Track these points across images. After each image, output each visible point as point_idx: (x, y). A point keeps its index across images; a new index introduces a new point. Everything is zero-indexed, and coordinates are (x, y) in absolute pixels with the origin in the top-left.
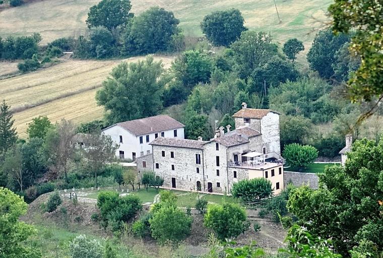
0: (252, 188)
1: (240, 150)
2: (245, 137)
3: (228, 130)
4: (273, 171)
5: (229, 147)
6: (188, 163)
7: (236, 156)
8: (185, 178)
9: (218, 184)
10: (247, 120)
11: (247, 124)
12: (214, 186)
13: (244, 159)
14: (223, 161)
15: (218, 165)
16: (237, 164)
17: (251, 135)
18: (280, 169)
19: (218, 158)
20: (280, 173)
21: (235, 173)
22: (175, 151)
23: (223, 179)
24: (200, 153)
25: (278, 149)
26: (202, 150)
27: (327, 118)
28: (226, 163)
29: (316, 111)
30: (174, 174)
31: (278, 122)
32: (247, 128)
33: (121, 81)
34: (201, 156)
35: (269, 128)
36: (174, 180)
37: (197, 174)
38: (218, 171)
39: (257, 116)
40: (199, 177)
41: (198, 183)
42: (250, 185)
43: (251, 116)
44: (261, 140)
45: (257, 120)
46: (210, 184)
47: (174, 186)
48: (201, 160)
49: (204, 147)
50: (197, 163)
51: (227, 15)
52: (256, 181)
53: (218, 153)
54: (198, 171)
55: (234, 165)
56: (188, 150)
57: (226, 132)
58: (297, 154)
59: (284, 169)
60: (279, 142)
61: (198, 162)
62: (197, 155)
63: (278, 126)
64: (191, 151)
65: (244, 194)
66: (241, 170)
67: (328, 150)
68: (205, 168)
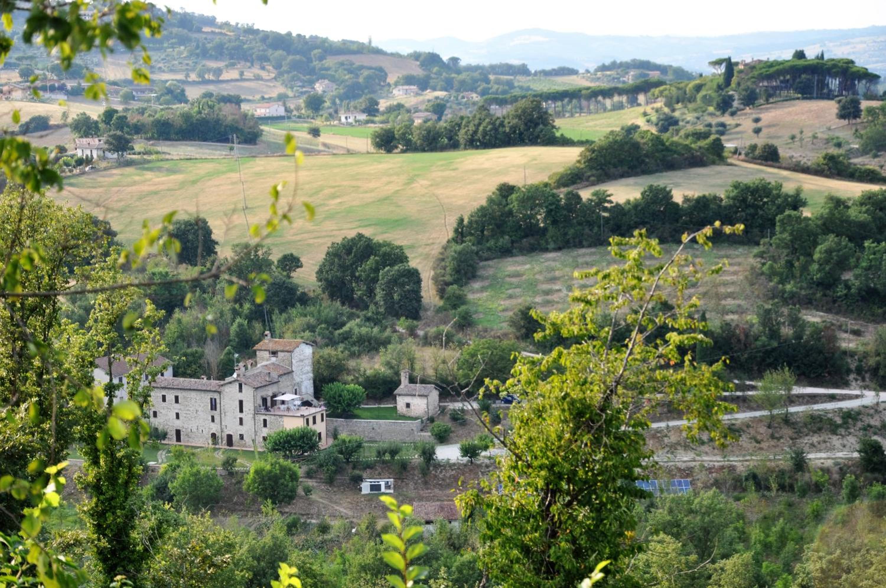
0: (294, 440)
1: (269, 392)
2: (275, 375)
3: (249, 366)
4: (314, 418)
5: (257, 388)
6: (200, 409)
7: (264, 400)
8: (194, 430)
9: (242, 437)
10: (274, 353)
11: (274, 359)
12: (236, 438)
13: (274, 403)
14: (248, 406)
15: (241, 411)
16: (267, 409)
17: (281, 372)
18: (322, 415)
19: (241, 402)
20: (322, 420)
21: (265, 421)
22: (180, 394)
23: (247, 429)
24: (216, 396)
25: (311, 390)
26: (220, 393)
27: (359, 351)
28: (252, 408)
29: (342, 342)
30: (178, 424)
31: (311, 356)
32: (273, 364)
33: (80, 307)
34: (218, 401)
35: (301, 364)
36: (178, 433)
37: (212, 424)
38: (241, 419)
39: (287, 348)
40: (215, 428)
41: (214, 435)
42: (291, 436)
43: (279, 348)
44: (292, 378)
45: (286, 354)
46: (230, 437)
47: (178, 439)
48: (218, 406)
49: (222, 388)
50: (212, 409)
51: (191, 225)
52: (298, 430)
53: (240, 396)
54: (213, 420)
55: (263, 411)
56: (198, 393)
57: (246, 369)
58: (340, 396)
59: (328, 416)
60: (312, 381)
61: (214, 407)
62: (211, 399)
63: (310, 361)
64: (203, 394)
65: (284, 447)
66: (273, 417)
67: (374, 390)
68: (223, 415)
